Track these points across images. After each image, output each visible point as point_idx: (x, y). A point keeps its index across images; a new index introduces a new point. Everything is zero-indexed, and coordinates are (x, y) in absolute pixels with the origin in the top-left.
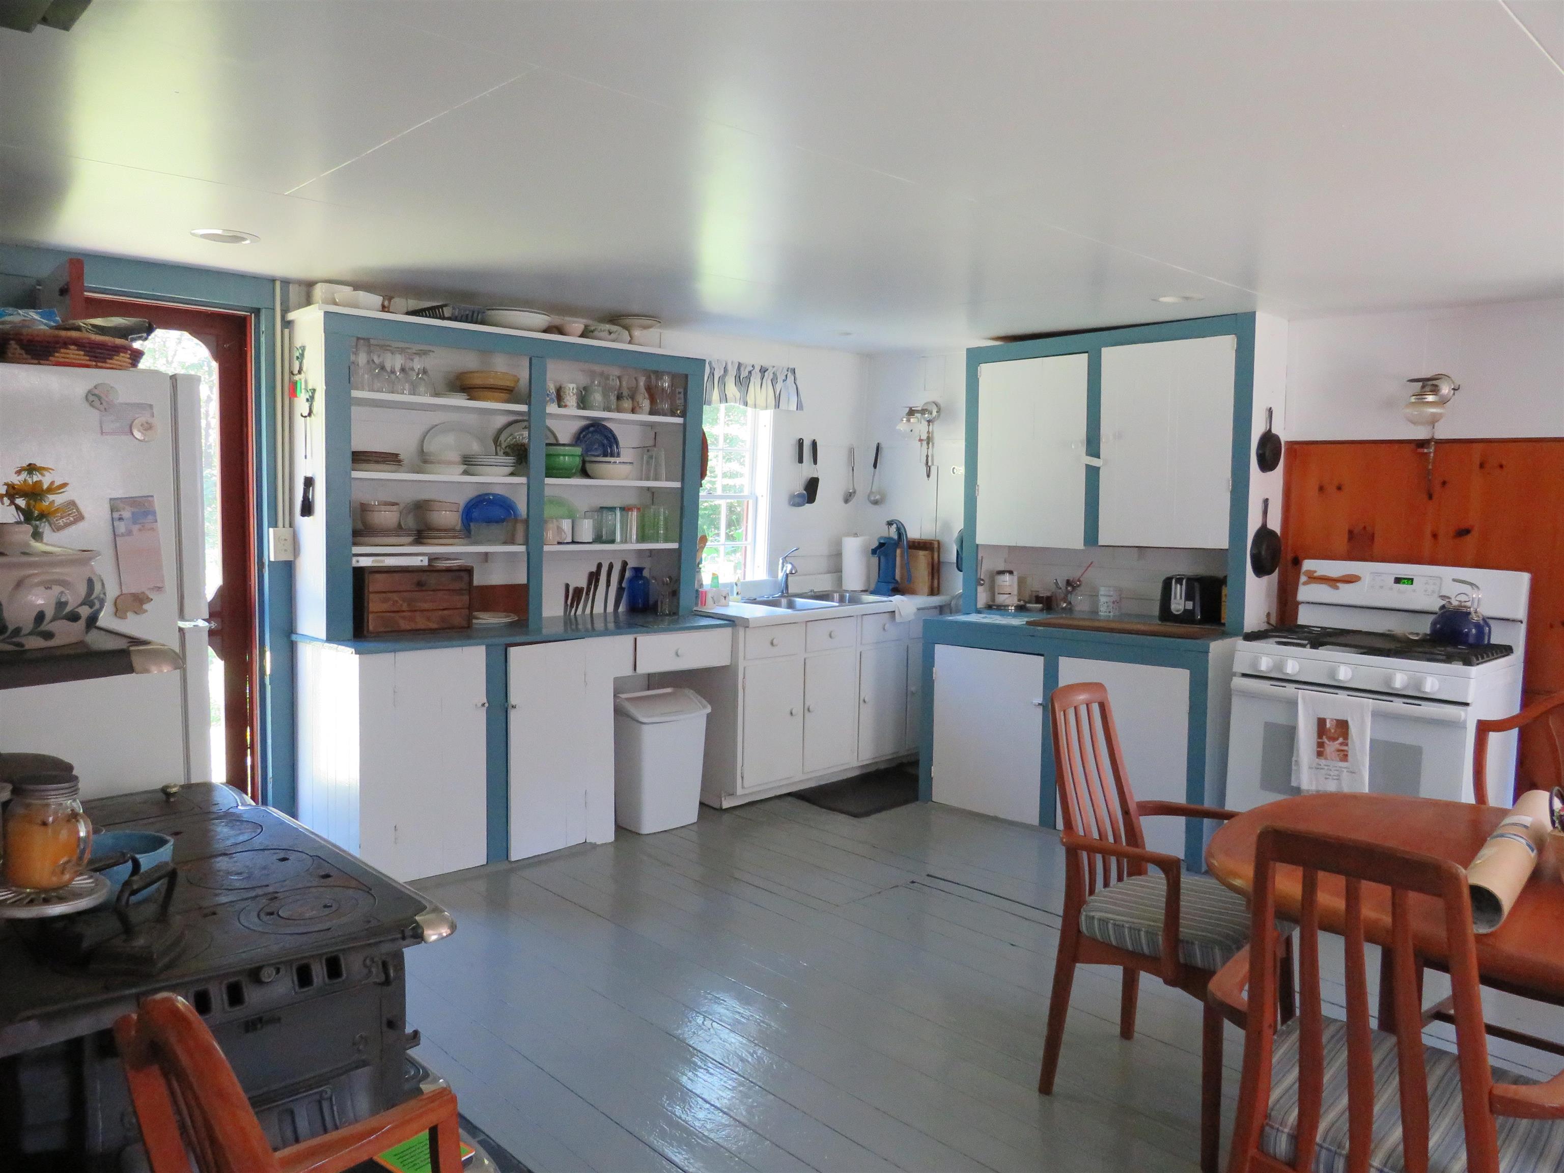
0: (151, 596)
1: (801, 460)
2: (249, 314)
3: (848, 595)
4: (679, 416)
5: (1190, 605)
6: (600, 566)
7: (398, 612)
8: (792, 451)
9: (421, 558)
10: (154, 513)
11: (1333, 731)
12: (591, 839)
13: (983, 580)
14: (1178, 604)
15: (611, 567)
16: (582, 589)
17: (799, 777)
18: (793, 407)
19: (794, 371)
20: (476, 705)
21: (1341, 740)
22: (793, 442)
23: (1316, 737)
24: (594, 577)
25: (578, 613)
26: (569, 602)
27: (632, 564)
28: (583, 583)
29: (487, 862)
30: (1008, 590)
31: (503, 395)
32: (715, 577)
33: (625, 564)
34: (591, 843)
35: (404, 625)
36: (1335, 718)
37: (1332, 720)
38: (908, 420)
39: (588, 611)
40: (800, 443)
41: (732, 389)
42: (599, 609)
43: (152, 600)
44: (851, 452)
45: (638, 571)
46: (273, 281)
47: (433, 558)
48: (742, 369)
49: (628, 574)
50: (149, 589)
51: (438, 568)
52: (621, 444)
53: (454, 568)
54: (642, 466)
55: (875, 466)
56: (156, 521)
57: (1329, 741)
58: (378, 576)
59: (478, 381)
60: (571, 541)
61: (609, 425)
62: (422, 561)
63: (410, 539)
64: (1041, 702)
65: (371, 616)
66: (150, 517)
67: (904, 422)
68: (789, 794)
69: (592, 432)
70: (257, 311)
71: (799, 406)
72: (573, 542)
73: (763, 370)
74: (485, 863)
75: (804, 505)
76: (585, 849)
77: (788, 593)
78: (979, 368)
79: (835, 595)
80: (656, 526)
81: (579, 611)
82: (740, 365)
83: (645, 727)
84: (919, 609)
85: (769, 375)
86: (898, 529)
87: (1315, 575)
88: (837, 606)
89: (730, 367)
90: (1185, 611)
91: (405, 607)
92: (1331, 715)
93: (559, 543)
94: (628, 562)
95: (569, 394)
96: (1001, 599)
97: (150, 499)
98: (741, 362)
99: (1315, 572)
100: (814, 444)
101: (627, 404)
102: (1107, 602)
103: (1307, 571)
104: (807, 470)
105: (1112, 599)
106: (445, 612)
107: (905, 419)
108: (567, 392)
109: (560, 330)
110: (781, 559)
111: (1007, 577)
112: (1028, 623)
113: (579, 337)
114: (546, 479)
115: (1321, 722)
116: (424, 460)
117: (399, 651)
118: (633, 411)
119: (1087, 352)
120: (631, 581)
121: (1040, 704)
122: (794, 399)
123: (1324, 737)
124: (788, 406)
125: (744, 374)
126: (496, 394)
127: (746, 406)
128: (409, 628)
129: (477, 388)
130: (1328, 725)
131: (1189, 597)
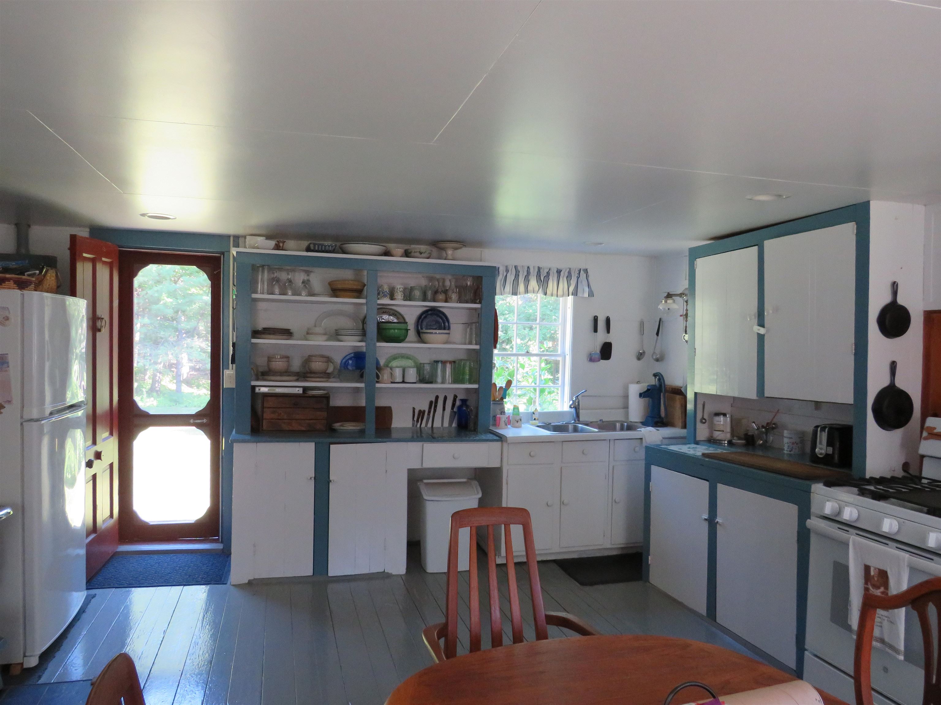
0: (5, 405)
1: (596, 330)
2: (220, 255)
3: (626, 424)
4: (478, 303)
5: (830, 450)
6: (437, 398)
7: (282, 419)
8: (589, 325)
9: (298, 389)
10: (8, 363)
11: (876, 579)
12: (388, 570)
13: (705, 419)
14: (822, 449)
15: (445, 398)
16: (424, 411)
17: (556, 549)
18: (586, 295)
19: (586, 271)
20: (307, 478)
21: (882, 589)
22: (590, 318)
23: (863, 583)
24: (433, 405)
25: (422, 426)
26: (415, 419)
27: (460, 397)
28: (426, 408)
29: (313, 574)
30: (721, 428)
31: (355, 294)
32: (516, 408)
33: (455, 397)
34: (388, 573)
35: (285, 427)
36: (879, 567)
37: (875, 569)
38: (666, 302)
39: (430, 425)
40: (596, 319)
41: (533, 283)
42: (437, 424)
43: (5, 407)
44: (642, 324)
45: (464, 401)
46: (229, 237)
47: (305, 389)
48: (541, 271)
49: (458, 403)
50: (4, 402)
51: (310, 395)
52: (451, 321)
53: (317, 396)
54: (466, 335)
55: (657, 334)
56: (8, 367)
57: (873, 588)
58: (269, 398)
59: (340, 286)
60: (401, 381)
61: (441, 309)
62: (298, 390)
63: (295, 378)
64: (706, 518)
65: (264, 421)
66: (6, 365)
67: (663, 303)
68: (554, 561)
69: (431, 314)
70: (223, 253)
71: (591, 294)
72: (403, 382)
73: (558, 271)
74: (312, 575)
75: (599, 361)
76: (384, 576)
77: (579, 421)
78: (695, 262)
79: (617, 424)
80: (464, 374)
81: (423, 425)
82: (539, 269)
83: (427, 502)
84: (664, 438)
85: (564, 274)
86: (659, 380)
87: (935, 431)
88: (596, 432)
89: (532, 270)
90: (827, 455)
91: (285, 417)
92: (875, 564)
93: (392, 383)
94: (457, 395)
95: (397, 292)
96: (717, 435)
97: (6, 355)
98: (540, 266)
99: (935, 428)
100: (608, 321)
101: (441, 296)
102: (788, 443)
103: (928, 427)
104: (601, 337)
105: (792, 441)
106: (312, 421)
107: (663, 301)
108: (396, 290)
109: (387, 253)
110: (574, 397)
111: (722, 418)
112: (704, 455)
113: (401, 257)
114: (377, 343)
115: (867, 568)
116: (308, 333)
117: (259, 442)
118: (446, 301)
119: (757, 245)
120: (460, 408)
121: (706, 519)
122: (587, 289)
123: (869, 583)
124: (583, 294)
125: (543, 274)
126: (348, 293)
127: (546, 295)
128: (287, 429)
129: (337, 290)
130: (872, 573)
131: (830, 443)
